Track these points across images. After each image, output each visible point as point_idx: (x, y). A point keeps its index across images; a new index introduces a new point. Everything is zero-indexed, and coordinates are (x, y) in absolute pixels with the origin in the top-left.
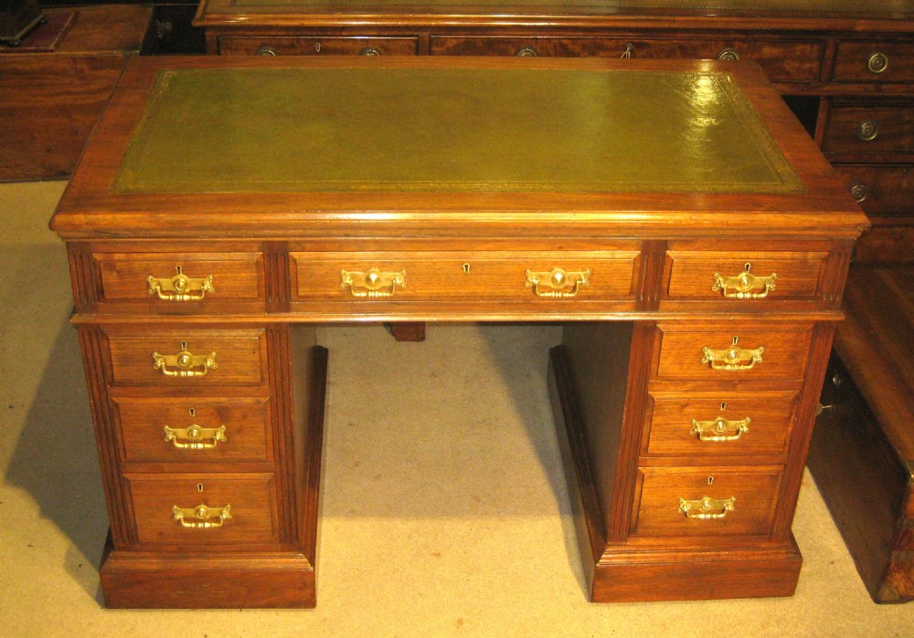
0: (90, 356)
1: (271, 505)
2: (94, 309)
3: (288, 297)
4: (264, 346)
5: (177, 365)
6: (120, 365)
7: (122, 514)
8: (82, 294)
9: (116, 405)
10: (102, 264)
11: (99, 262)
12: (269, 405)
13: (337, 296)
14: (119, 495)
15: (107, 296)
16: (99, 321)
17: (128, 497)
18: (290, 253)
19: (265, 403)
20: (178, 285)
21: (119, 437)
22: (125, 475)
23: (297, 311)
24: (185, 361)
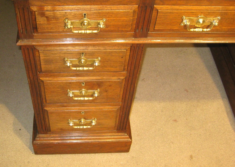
0: (28, 60)
1: (116, 118)
2: (31, 37)
3: (148, 30)
4: (128, 54)
5: (78, 64)
6: (45, 64)
7: (43, 123)
8: (24, 30)
9: (43, 81)
10: (36, 13)
11: (35, 12)
12: (124, 80)
13: (177, 30)
14: (42, 115)
15: (39, 30)
16: (34, 44)
17: (46, 117)
18: (155, 6)
19: (123, 80)
20: (84, 25)
21: (43, 94)
22: (45, 108)
23: (151, 36)
24: (83, 62)
